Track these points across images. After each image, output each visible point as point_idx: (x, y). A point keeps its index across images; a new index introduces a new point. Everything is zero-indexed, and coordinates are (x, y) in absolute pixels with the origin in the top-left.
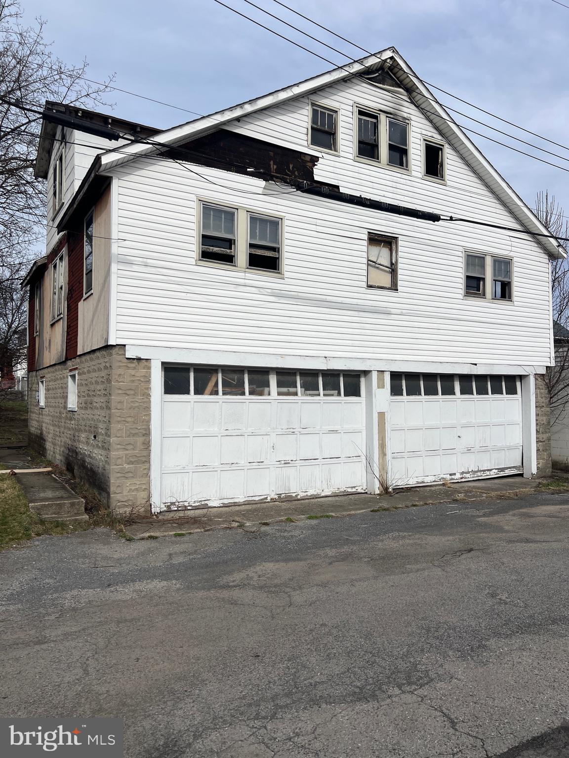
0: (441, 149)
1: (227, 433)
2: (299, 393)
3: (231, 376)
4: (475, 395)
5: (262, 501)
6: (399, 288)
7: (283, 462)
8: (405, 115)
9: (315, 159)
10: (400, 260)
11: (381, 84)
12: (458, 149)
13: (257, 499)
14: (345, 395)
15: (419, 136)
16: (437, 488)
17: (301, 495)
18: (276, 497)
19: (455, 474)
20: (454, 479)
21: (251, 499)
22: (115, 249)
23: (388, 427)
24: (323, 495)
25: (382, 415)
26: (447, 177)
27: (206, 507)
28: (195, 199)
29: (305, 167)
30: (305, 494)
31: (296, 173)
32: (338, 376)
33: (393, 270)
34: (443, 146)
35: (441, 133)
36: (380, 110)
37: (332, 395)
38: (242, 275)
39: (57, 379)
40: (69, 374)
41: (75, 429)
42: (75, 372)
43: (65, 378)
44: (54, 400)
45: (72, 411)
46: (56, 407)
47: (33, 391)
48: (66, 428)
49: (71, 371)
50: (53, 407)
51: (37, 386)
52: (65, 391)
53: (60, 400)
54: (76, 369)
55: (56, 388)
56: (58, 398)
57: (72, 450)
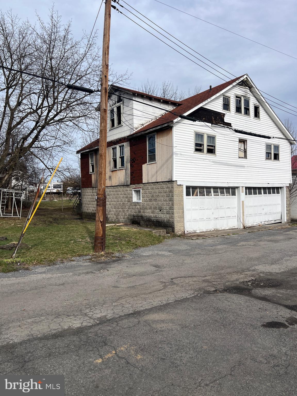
0: (259, 107)
1: (201, 209)
2: (219, 195)
3: (201, 190)
4: (268, 194)
5: (210, 231)
6: (247, 158)
7: (215, 218)
8: (249, 96)
9: (224, 115)
10: (248, 148)
11: (241, 86)
12: (264, 107)
13: (209, 230)
14: (232, 195)
15: (252, 103)
16: (257, 227)
17: (220, 229)
18: (214, 230)
19: (262, 222)
20: (262, 224)
21: (207, 230)
22: (175, 150)
23: (245, 206)
24: (226, 229)
25: (243, 202)
26: (260, 117)
27: (195, 233)
28: (193, 131)
29: (221, 117)
30: (221, 229)
31: (219, 120)
32: (230, 189)
33: (245, 151)
34: (259, 106)
35: (259, 102)
36: (242, 96)
37: (228, 195)
38: (205, 156)
39: (119, 191)
40: (133, 190)
41: (140, 209)
42: (139, 189)
43: (128, 191)
44: (116, 199)
45: (137, 203)
46: (119, 201)
47: (89, 195)
48: (130, 209)
49: (135, 188)
50: (116, 201)
51: (94, 194)
52: (128, 195)
53: (123, 199)
54: (140, 188)
55: (119, 195)
56: (121, 198)
57: (138, 216)
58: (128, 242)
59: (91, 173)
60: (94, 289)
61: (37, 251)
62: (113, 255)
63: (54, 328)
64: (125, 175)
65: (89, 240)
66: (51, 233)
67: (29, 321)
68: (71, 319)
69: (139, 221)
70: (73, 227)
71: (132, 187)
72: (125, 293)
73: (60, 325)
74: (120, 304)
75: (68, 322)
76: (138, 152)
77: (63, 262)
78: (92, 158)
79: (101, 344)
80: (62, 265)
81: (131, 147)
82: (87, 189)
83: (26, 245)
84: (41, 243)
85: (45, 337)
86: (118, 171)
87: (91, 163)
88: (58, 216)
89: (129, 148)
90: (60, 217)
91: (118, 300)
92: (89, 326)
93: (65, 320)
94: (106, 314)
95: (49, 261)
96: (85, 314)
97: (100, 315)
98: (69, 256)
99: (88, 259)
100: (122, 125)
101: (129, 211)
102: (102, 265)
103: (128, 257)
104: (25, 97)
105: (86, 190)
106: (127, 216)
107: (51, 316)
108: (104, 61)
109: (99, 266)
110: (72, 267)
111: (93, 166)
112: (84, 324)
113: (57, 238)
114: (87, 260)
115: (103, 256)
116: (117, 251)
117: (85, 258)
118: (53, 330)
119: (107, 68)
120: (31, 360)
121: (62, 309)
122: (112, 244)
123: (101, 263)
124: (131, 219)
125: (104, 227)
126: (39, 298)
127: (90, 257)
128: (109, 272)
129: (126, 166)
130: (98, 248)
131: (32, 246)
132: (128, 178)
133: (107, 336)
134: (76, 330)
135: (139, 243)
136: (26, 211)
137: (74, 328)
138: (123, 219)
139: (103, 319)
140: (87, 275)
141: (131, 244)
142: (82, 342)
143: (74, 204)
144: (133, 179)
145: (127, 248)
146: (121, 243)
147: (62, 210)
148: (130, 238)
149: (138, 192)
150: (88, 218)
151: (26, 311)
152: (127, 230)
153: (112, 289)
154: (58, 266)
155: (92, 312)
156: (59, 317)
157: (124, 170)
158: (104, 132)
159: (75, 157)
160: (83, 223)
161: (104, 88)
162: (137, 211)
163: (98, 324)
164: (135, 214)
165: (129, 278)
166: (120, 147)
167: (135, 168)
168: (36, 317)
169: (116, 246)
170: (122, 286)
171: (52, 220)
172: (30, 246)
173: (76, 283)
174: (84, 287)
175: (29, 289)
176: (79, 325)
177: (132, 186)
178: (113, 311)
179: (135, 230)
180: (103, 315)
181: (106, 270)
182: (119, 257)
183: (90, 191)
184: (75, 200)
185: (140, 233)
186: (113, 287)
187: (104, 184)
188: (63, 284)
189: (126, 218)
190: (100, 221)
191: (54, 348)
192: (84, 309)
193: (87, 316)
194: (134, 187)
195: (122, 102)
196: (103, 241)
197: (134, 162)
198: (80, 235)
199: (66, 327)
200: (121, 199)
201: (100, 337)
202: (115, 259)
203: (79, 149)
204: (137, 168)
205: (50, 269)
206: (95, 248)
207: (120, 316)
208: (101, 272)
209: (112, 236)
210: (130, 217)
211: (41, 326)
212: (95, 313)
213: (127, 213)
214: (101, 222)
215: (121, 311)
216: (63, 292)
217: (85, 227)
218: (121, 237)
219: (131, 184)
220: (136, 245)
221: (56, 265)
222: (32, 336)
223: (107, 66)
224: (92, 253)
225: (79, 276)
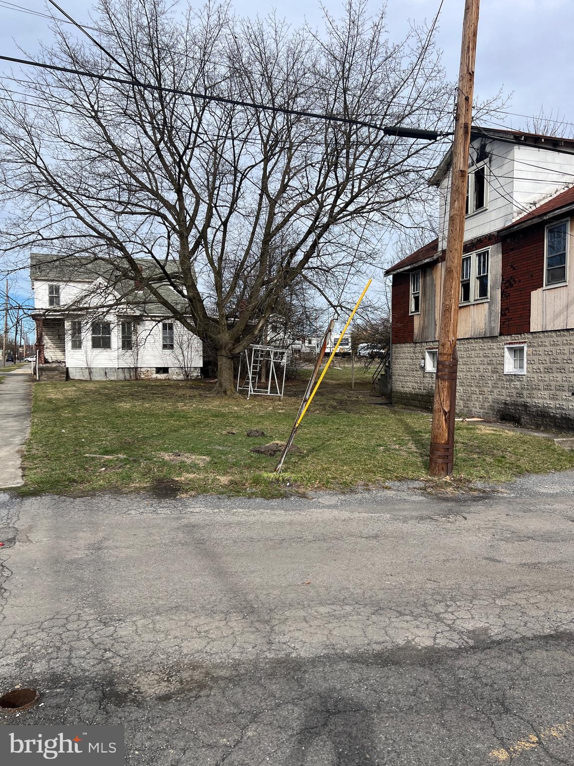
39: (472, 350)
40: (505, 346)
41: (522, 389)
42: (522, 345)
43: (493, 349)
44: (465, 367)
45: (515, 375)
46: (471, 372)
47: (406, 358)
48: (498, 387)
49: (510, 344)
50: (464, 371)
51: (417, 355)
52: (494, 359)
53: (481, 367)
54: (522, 343)
55: (472, 357)
56: (476, 364)
57: (515, 404)
58: (500, 460)
59: (411, 312)
60: (442, 558)
61: (319, 463)
62: (471, 485)
63: (376, 638)
64: (487, 314)
65: (414, 449)
66: (338, 428)
67: (323, 610)
68: (407, 622)
69: (517, 416)
70: (377, 420)
71: (503, 341)
72: (518, 577)
73: (386, 632)
74: (514, 604)
75: (402, 628)
76: (523, 263)
77: (369, 490)
78: (416, 282)
79: (494, 706)
80: (366, 495)
81: (505, 255)
82: (403, 345)
83: (298, 448)
84: (323, 447)
85: (361, 655)
86: (472, 307)
87: (412, 292)
88: (346, 396)
89: (500, 256)
90: (349, 399)
91: (506, 593)
92: (452, 650)
93: (397, 623)
94: (486, 625)
95: (341, 484)
96: (437, 615)
97: (472, 624)
98: (379, 478)
99: (418, 489)
100: (484, 209)
101: (495, 392)
102: (449, 504)
103: (504, 492)
104: (295, 175)
105: (401, 347)
106: (489, 402)
107: (364, 607)
108: (465, 65)
109: (444, 505)
110: (387, 501)
111: (417, 299)
112: (442, 642)
113: (352, 440)
114: (415, 490)
115: (450, 485)
116: (477, 477)
117: (412, 485)
118: (375, 643)
119: (470, 80)
120: (339, 712)
121: (384, 594)
122: (464, 461)
123: (446, 500)
124: (499, 411)
125: (451, 425)
126: (333, 561)
127: (422, 485)
128: (469, 523)
129: (491, 297)
130: (437, 468)
131: (310, 451)
132: (494, 321)
133: (505, 687)
134: (425, 653)
135: (524, 462)
136: (290, 386)
137: (420, 648)
138: (480, 408)
139: (482, 637)
140: (421, 522)
141: (508, 465)
142: (446, 690)
143: (375, 376)
144: (507, 323)
145: (500, 473)
146: (484, 460)
147: (353, 385)
148: (502, 451)
149: (517, 352)
150: (404, 404)
151: (313, 586)
152: (493, 432)
153: (484, 562)
154: (359, 496)
155: (452, 613)
156: (380, 611)
157: (486, 305)
158: (458, 221)
159: (379, 283)
160: (395, 412)
161: (463, 126)
162: (514, 394)
163: (472, 647)
164: (508, 399)
165: (520, 543)
166: (479, 255)
167: (514, 299)
168: (333, 604)
169: (475, 467)
170: (508, 560)
171: (337, 403)
172: (305, 451)
173: (403, 538)
174: (421, 550)
175: (310, 538)
176: (429, 643)
177: (503, 338)
178: (503, 619)
179: (511, 433)
180: (478, 626)
181: (460, 518)
182: (484, 492)
183: (409, 349)
184: (376, 367)
185: (525, 442)
186: (486, 559)
187: (455, 333)
188: (376, 537)
189: (486, 406)
190: (444, 411)
191: (385, 690)
192: (431, 602)
193: (443, 622)
194: (508, 340)
195: (487, 160)
196: (447, 453)
197: (512, 286)
198: (393, 436)
199: (401, 642)
200: (476, 366)
201: (486, 685)
202: (476, 494)
203: (387, 267)
204: (516, 299)
205: (345, 500)
206: (429, 466)
207: (524, 637)
208: (450, 520)
209: (463, 443)
210: (496, 405)
211: (348, 628)
212: (458, 618)
213: (490, 397)
214: (445, 413)
215: (522, 624)
216: (379, 556)
217: (401, 420)
218: (482, 448)
219: (501, 334)
220: (518, 467)
221: (356, 493)
222: (334, 649)
223: (471, 74)
224: (424, 475)
225: (404, 522)
